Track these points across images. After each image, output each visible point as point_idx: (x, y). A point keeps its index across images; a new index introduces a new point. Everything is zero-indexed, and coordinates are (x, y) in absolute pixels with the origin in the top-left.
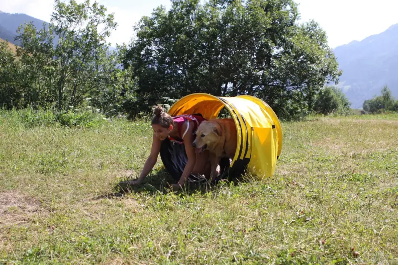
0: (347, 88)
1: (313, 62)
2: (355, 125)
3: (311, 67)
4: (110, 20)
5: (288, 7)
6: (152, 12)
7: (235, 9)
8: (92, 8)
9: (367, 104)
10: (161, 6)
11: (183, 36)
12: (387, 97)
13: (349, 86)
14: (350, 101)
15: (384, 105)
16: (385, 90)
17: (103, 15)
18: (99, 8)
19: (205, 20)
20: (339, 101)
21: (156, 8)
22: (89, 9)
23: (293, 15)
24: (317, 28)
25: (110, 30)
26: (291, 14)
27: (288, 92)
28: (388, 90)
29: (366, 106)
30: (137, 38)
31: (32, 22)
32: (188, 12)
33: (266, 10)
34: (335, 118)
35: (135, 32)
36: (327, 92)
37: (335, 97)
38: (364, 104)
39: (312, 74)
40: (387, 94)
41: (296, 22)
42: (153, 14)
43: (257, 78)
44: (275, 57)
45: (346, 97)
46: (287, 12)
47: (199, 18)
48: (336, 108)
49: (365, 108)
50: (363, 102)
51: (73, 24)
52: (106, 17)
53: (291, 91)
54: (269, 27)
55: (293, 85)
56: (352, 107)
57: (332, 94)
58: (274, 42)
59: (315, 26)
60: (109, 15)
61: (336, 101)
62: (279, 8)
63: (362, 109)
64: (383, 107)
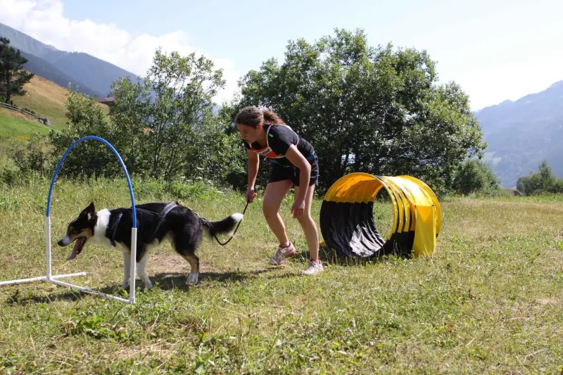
0: (497, 160)
1: (452, 131)
2: (498, 208)
3: (449, 138)
4: (217, 78)
5: (424, 66)
6: (261, 65)
7: (361, 67)
8: (198, 63)
9: (521, 183)
10: (273, 59)
11: (298, 96)
12: (545, 174)
13: (500, 159)
14: (498, 178)
15: (542, 184)
16: (544, 166)
17: (210, 71)
18: (205, 63)
19: (326, 79)
20: (484, 178)
21: (266, 61)
22: (194, 64)
23: (429, 75)
24: (459, 92)
25: (217, 88)
26: (427, 73)
27: (422, 166)
28: (547, 166)
29: (521, 185)
30: (242, 96)
31: (129, 77)
32: (305, 68)
33: (397, 69)
34: (476, 199)
35: (240, 89)
36: (469, 166)
37: (480, 173)
38: (518, 182)
39: (451, 146)
40: (547, 171)
41: (433, 83)
42: (262, 68)
43: (385, 148)
44: (408, 124)
45: (494, 173)
46: (423, 72)
47: (318, 77)
48: (480, 186)
49: (519, 188)
50: (517, 180)
51: (173, 80)
52: (213, 74)
53: (424, 165)
54: (401, 89)
55: (428, 158)
56: (500, 186)
57: (476, 169)
58: (407, 108)
59: (456, 89)
60: (216, 72)
61: (481, 177)
62: (412, 67)
63: (515, 188)
64: (541, 187)
